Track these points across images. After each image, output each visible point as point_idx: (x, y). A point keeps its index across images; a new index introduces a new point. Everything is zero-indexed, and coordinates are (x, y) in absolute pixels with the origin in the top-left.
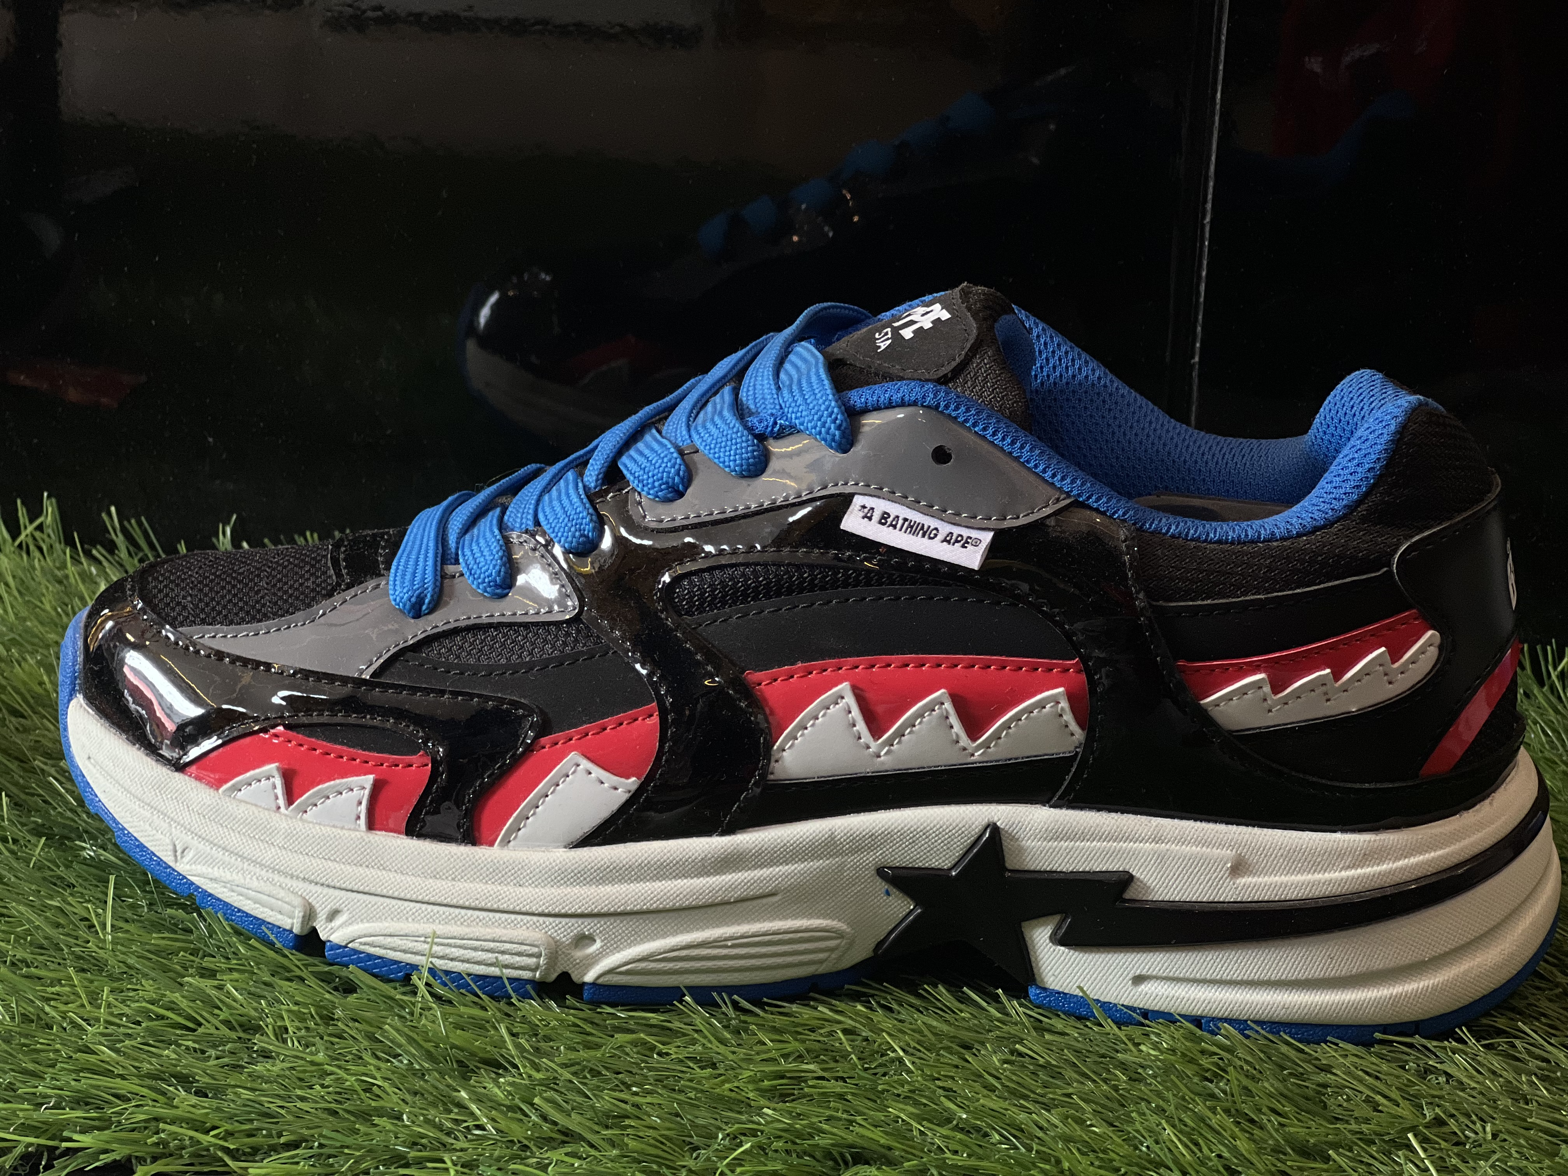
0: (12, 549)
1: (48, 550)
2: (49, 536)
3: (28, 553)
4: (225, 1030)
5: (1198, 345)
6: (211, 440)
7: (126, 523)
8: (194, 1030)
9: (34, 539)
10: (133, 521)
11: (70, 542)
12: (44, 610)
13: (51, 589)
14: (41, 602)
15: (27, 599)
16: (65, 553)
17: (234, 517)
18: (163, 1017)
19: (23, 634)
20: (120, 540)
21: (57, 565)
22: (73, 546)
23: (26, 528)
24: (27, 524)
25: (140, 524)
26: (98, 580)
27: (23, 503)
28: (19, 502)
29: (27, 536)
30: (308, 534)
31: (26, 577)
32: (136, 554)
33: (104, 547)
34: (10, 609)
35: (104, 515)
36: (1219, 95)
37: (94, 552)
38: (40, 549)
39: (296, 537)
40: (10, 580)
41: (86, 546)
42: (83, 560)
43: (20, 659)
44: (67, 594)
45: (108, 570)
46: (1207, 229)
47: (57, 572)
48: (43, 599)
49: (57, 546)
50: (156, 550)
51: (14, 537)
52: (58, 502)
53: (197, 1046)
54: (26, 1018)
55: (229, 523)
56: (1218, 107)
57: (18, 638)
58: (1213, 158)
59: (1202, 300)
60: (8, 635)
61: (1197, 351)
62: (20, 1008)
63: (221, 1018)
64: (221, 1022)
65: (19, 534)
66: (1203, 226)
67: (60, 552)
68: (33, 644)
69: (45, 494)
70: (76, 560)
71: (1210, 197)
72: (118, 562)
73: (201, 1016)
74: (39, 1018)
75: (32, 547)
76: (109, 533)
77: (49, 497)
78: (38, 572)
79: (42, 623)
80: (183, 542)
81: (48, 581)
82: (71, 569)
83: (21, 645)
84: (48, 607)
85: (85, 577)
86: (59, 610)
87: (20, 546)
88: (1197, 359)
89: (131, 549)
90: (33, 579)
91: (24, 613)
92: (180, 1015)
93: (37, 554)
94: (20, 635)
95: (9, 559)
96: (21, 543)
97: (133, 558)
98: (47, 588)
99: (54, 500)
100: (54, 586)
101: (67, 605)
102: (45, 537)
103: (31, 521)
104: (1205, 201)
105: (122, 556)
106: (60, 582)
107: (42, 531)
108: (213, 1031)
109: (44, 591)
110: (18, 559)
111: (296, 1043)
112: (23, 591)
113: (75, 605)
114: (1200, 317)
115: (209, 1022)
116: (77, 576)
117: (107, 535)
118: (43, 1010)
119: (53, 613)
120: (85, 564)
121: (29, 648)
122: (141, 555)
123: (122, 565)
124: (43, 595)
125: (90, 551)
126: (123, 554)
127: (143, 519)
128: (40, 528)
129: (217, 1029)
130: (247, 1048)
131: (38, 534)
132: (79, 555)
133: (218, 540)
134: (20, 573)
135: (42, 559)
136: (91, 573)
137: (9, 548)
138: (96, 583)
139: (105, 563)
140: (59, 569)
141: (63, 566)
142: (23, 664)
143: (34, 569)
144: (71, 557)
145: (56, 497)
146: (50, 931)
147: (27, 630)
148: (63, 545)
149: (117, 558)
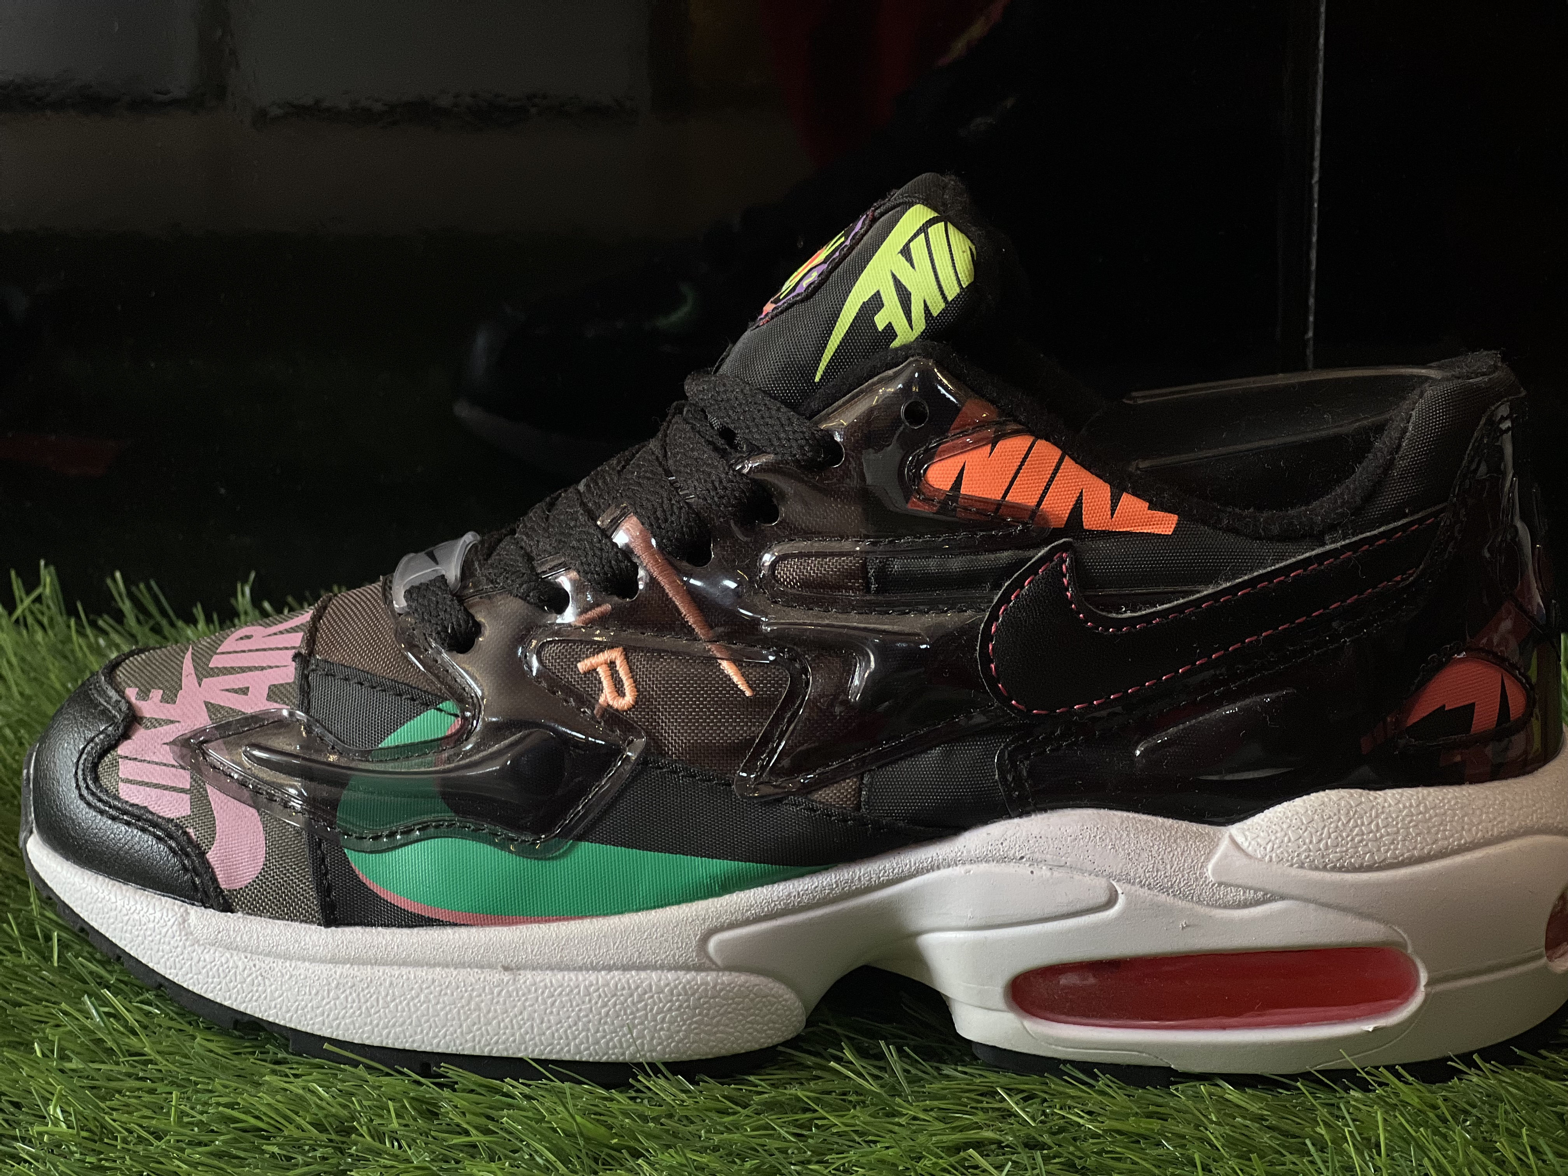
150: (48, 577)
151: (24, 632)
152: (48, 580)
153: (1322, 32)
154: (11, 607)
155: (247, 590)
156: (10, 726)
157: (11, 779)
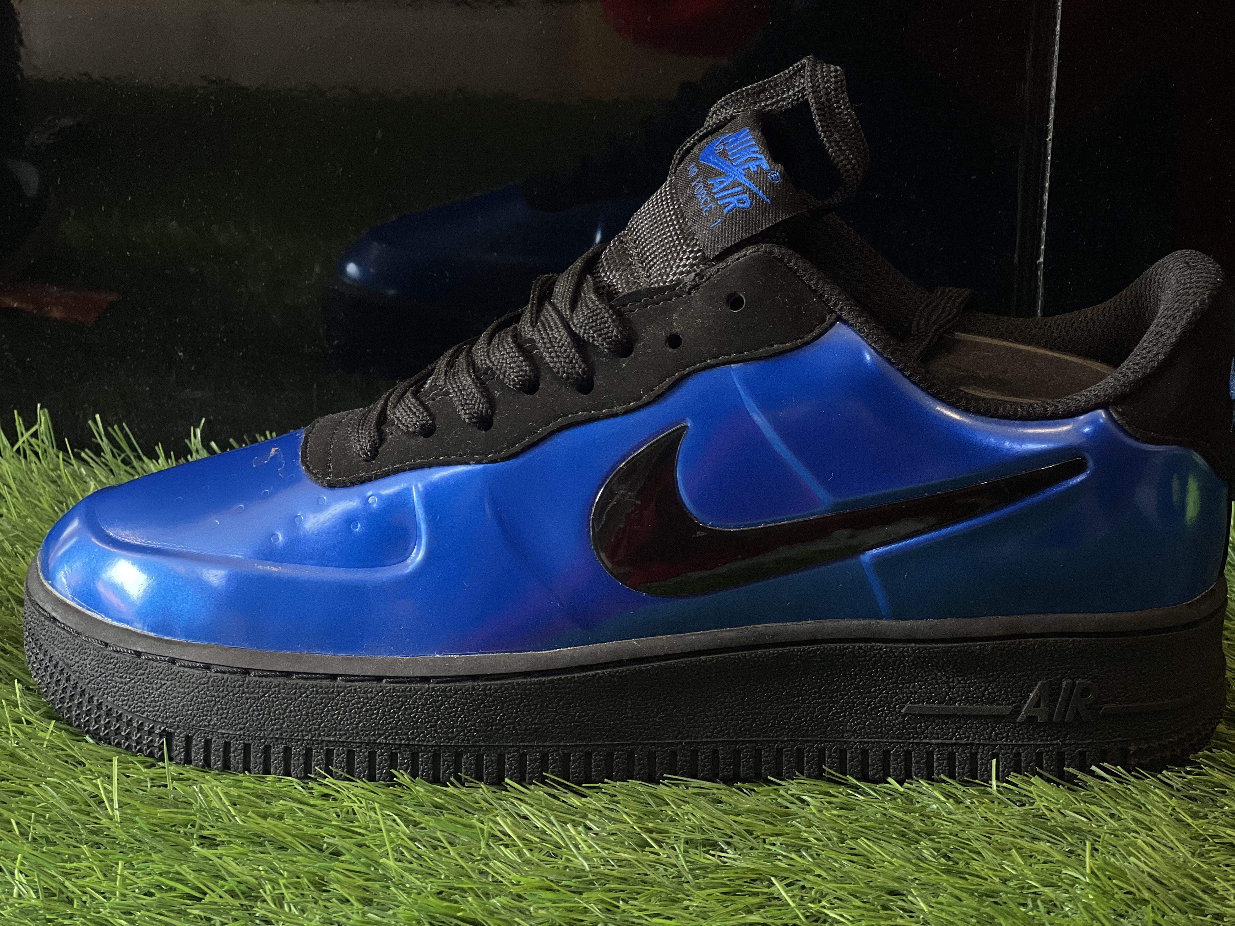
0: (12, 454)
1: (43, 454)
2: (43, 442)
3: (25, 457)
4: (228, 898)
5: (1043, 247)
6: (181, 354)
7: (110, 429)
8: (201, 899)
9: (30, 445)
10: (116, 427)
11: (61, 447)
12: (42, 509)
13: (47, 489)
14: (40, 502)
15: (27, 499)
16: (58, 457)
17: (204, 420)
18: (172, 889)
19: (26, 531)
20: (105, 444)
21: (51, 466)
22: (65, 450)
23: (22, 435)
24: (24, 431)
25: (122, 429)
26: (88, 480)
27: (19, 414)
28: (16, 412)
29: (24, 442)
30: (268, 433)
31: (25, 479)
32: (120, 456)
33: (90, 450)
34: (12, 509)
35: (90, 422)
36: (1058, 28)
37: (83, 455)
38: (36, 454)
39: (257, 436)
40: (11, 482)
41: (76, 450)
42: (73, 462)
43: (24, 554)
44: (62, 493)
45: (96, 471)
46: (1050, 145)
47: (52, 474)
48: (41, 499)
49: (50, 450)
50: (136, 451)
51: (13, 445)
52: (49, 412)
53: (202, 914)
54: (49, 893)
55: (198, 426)
56: (1058, 38)
57: (20, 534)
58: (1054, 83)
59: (1046, 207)
60: (13, 532)
61: (1042, 252)
62: (42, 883)
63: (226, 888)
64: (226, 891)
65: (17, 441)
66: (1046, 143)
67: (54, 457)
68: (34, 539)
69: (39, 405)
70: (67, 462)
71: (1051, 117)
72: (104, 463)
73: (206, 885)
74: (61, 892)
75: (28, 452)
76: (95, 438)
77: (41, 408)
78: (35, 475)
79: (40, 520)
80: (160, 444)
81: (44, 481)
82: (64, 471)
83: (24, 541)
84: (46, 506)
85: (77, 478)
86: (56, 508)
87: (18, 451)
88: (1042, 259)
89: (115, 451)
90: (31, 480)
91: (25, 513)
92: (186, 885)
93: (33, 458)
94: (23, 532)
95: (10, 463)
96: (19, 448)
97: (117, 459)
98: (44, 488)
99: (46, 410)
100: (50, 486)
101: (62, 504)
102: (40, 443)
103: (27, 430)
104: (1048, 121)
105: (107, 457)
106: (54, 482)
107: (37, 438)
108: (218, 900)
109: (42, 491)
110: (17, 464)
111: (293, 908)
112: (23, 491)
113: (69, 502)
114: (1044, 223)
115: (213, 891)
116: (69, 477)
117: (93, 440)
118: (63, 884)
119: (50, 511)
120: (75, 465)
121: (31, 543)
122: (123, 455)
123: (107, 465)
124: (41, 495)
125: (80, 454)
126: (109, 456)
127: (124, 424)
128: (35, 435)
129: (221, 897)
130: (250, 914)
131: (33, 441)
132: (70, 459)
133: (190, 441)
134: (19, 476)
135: (37, 462)
136: (81, 473)
137: (9, 452)
138: (86, 482)
139: (92, 464)
140: (52, 470)
141: (57, 468)
142: (26, 557)
143: (32, 472)
144: (64, 460)
145: (47, 408)
146: (65, 808)
147: (28, 527)
148: (55, 450)
149: (103, 460)
150: (43, 416)
151: (23, 461)
152: (43, 419)
153: (1059, 21)
154: (13, 438)
155: (198, 431)
156: (8, 540)
157: (6, 587)
